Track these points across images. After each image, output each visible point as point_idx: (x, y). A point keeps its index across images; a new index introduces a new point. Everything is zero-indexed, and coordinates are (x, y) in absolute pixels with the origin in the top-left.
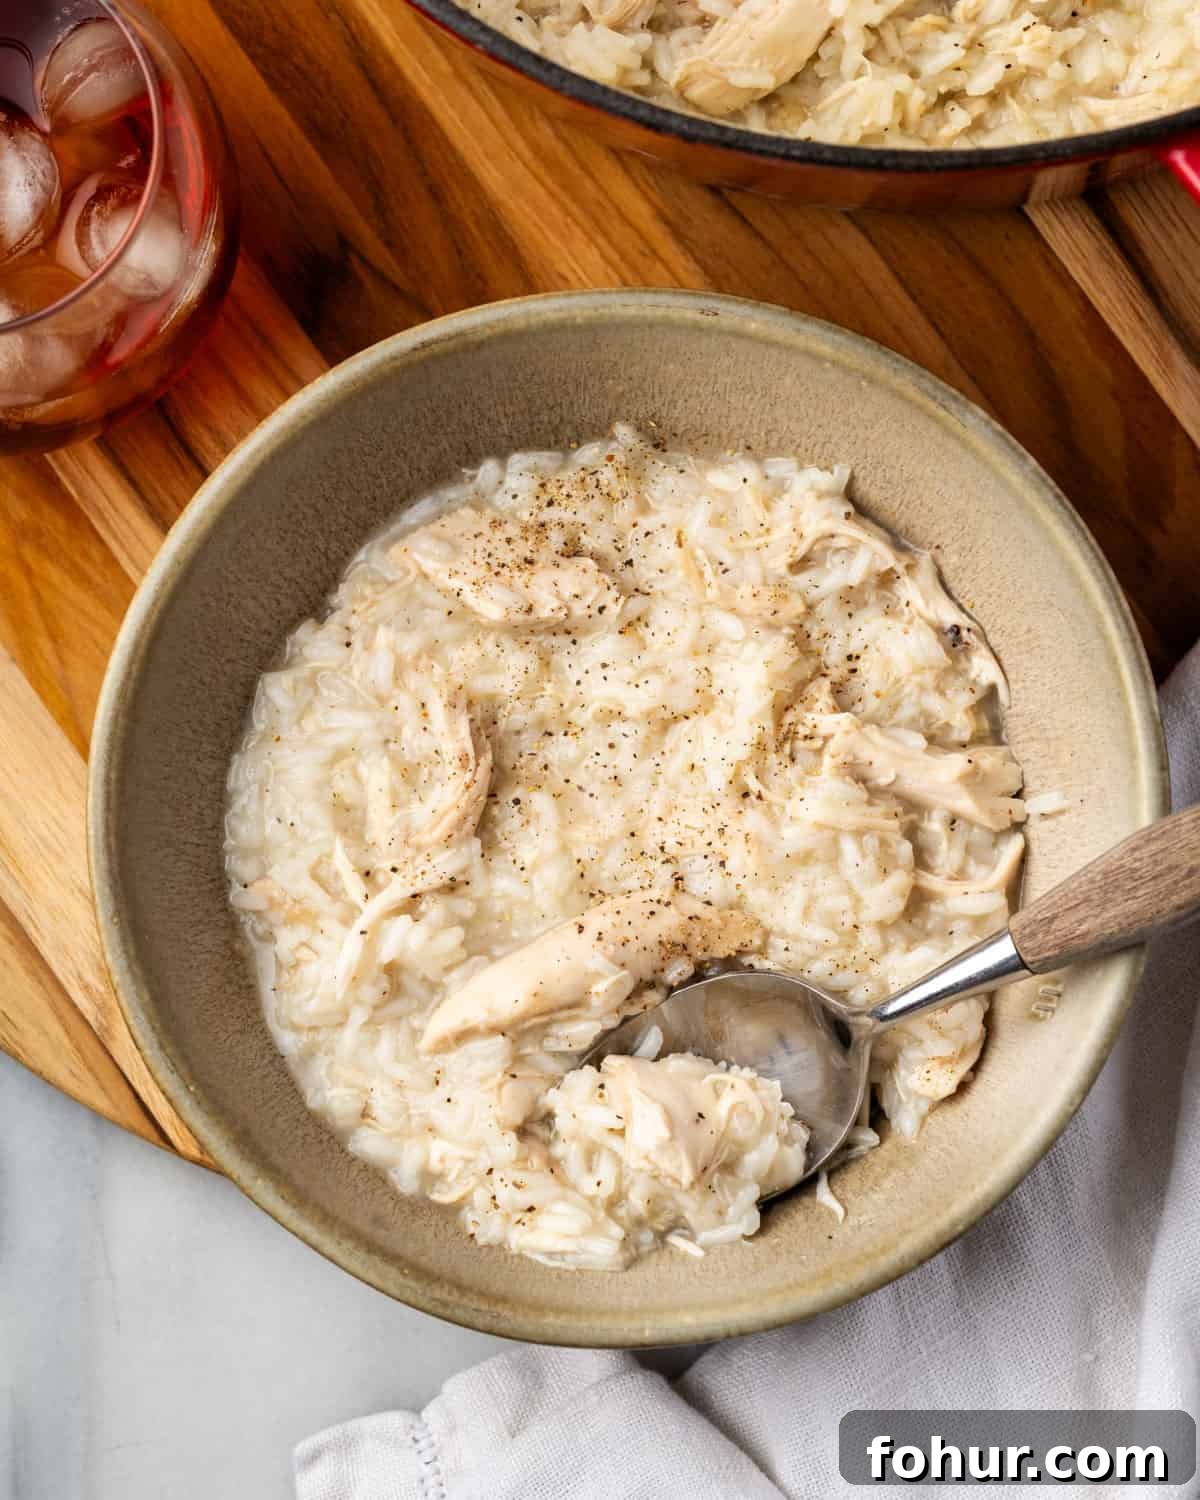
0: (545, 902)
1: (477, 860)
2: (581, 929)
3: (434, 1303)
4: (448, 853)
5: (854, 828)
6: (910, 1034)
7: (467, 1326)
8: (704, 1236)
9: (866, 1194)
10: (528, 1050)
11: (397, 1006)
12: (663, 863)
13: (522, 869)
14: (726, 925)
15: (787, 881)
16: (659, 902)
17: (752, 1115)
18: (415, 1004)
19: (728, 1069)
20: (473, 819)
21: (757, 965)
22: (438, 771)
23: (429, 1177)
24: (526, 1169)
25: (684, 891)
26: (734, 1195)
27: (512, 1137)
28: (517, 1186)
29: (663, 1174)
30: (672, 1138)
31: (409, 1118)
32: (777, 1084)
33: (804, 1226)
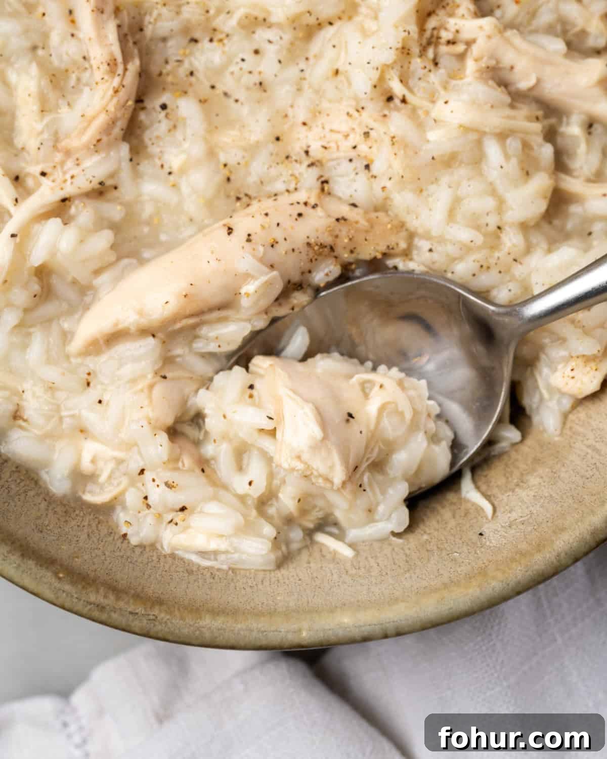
0: (192, 206)
1: (126, 165)
2: (230, 230)
3: (89, 607)
4: (96, 158)
5: (498, 131)
6: (553, 333)
7: (124, 630)
8: (353, 534)
9: (513, 491)
10: (178, 351)
11: (49, 309)
12: (309, 166)
13: (170, 173)
14: (372, 227)
15: (432, 183)
16: (306, 204)
17: (402, 414)
18: (65, 306)
19: (374, 369)
20: (121, 124)
21: (401, 266)
22: (86, 76)
23: (81, 478)
24: (177, 469)
25: (329, 194)
26: (383, 493)
27: (163, 438)
28: (168, 485)
29: (315, 473)
30: (325, 438)
31: (61, 419)
32: (423, 382)
33: (452, 523)
